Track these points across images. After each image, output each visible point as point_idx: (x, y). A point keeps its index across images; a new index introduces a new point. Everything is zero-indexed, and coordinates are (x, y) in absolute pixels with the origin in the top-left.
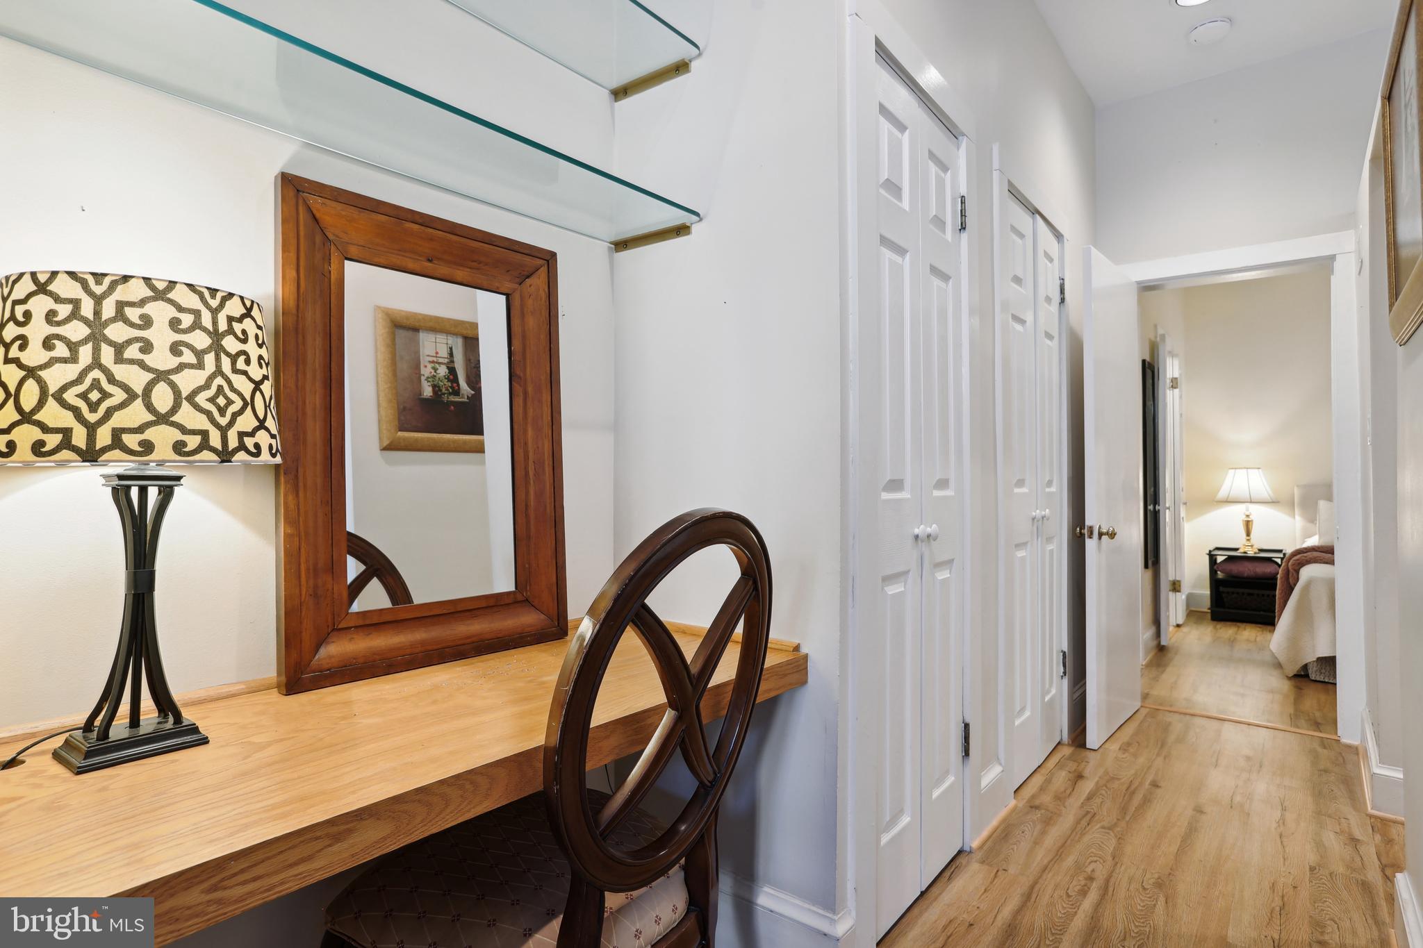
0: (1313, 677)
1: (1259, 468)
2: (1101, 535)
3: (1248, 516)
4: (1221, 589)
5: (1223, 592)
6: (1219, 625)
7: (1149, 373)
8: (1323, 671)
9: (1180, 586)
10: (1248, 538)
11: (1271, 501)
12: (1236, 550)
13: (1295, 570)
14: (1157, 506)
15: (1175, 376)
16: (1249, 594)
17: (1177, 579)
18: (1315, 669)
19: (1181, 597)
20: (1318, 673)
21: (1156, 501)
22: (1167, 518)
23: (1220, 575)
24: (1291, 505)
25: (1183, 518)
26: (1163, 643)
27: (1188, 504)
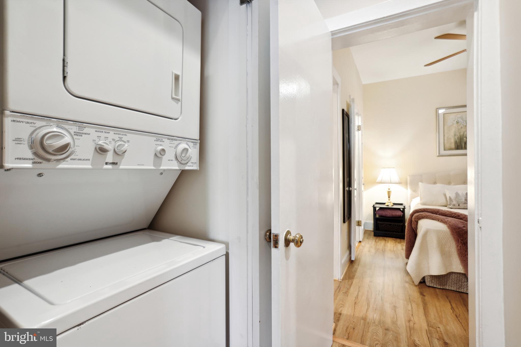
0: (428, 284)
1: (394, 168)
2: (287, 242)
3: (389, 189)
4: (378, 222)
5: (379, 224)
6: (378, 239)
7: (346, 118)
8: (433, 281)
9: (361, 223)
10: (389, 199)
11: (399, 183)
12: (384, 204)
13: (415, 221)
14: (350, 188)
15: (359, 125)
16: (389, 225)
17: (360, 220)
18: (429, 280)
19: (362, 228)
20: (431, 282)
21: (350, 185)
22: (355, 194)
23: (377, 216)
24: (406, 184)
25: (363, 191)
26: (353, 259)
27: (365, 184)
